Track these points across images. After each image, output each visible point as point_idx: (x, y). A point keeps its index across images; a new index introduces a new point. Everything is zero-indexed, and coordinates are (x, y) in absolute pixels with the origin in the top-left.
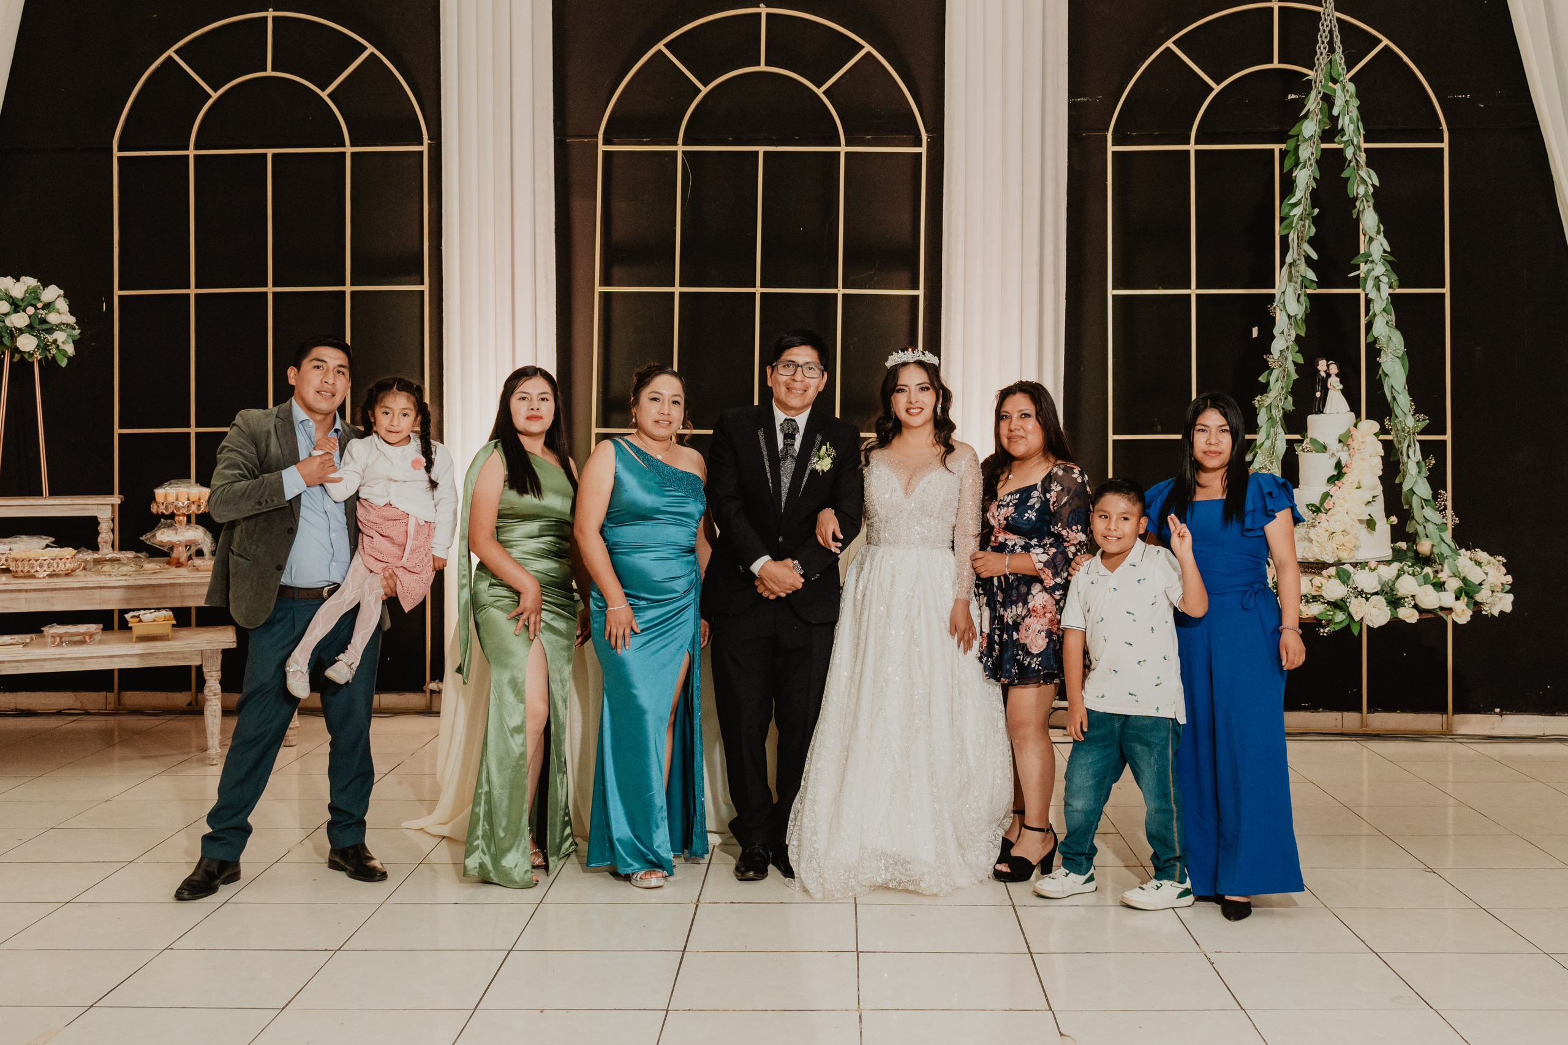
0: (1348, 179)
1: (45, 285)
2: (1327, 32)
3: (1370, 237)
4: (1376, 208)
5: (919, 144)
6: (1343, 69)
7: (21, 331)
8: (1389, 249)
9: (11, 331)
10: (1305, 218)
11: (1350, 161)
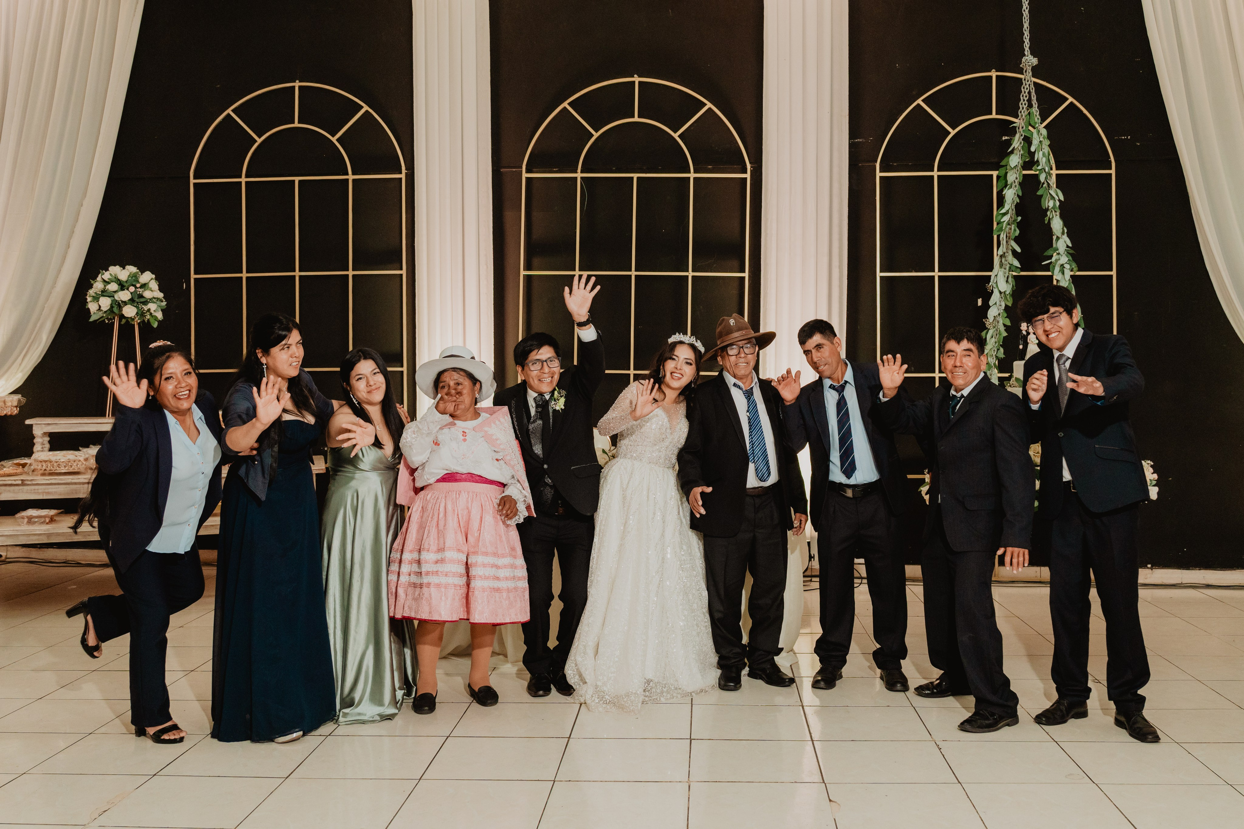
0: (1041, 196)
1: (142, 272)
2: (1027, 93)
3: (1057, 237)
4: (1062, 217)
5: (744, 171)
6: (1038, 119)
7: (125, 303)
8: (1070, 245)
9: (119, 303)
10: (1011, 223)
11: (1043, 183)
